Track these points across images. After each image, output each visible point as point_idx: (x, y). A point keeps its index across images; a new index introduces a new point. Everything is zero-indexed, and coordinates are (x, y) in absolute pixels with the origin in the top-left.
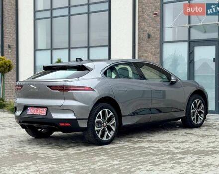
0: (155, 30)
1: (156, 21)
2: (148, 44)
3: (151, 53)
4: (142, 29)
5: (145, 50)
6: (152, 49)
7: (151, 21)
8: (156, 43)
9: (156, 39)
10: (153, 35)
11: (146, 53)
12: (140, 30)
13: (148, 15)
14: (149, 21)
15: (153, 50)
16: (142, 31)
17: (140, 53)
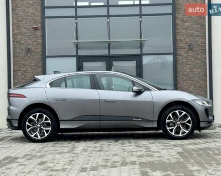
0: (35, 43)
1: (36, 35)
2: (27, 58)
3: (31, 68)
4: (17, 42)
5: (23, 64)
6: (31, 63)
7: (30, 34)
8: (37, 58)
9: (37, 53)
10: (33, 49)
11: (24, 68)
12: (15, 43)
13: (25, 28)
14: (27, 34)
15: (33, 64)
16: (18, 44)
17: (16, 67)
